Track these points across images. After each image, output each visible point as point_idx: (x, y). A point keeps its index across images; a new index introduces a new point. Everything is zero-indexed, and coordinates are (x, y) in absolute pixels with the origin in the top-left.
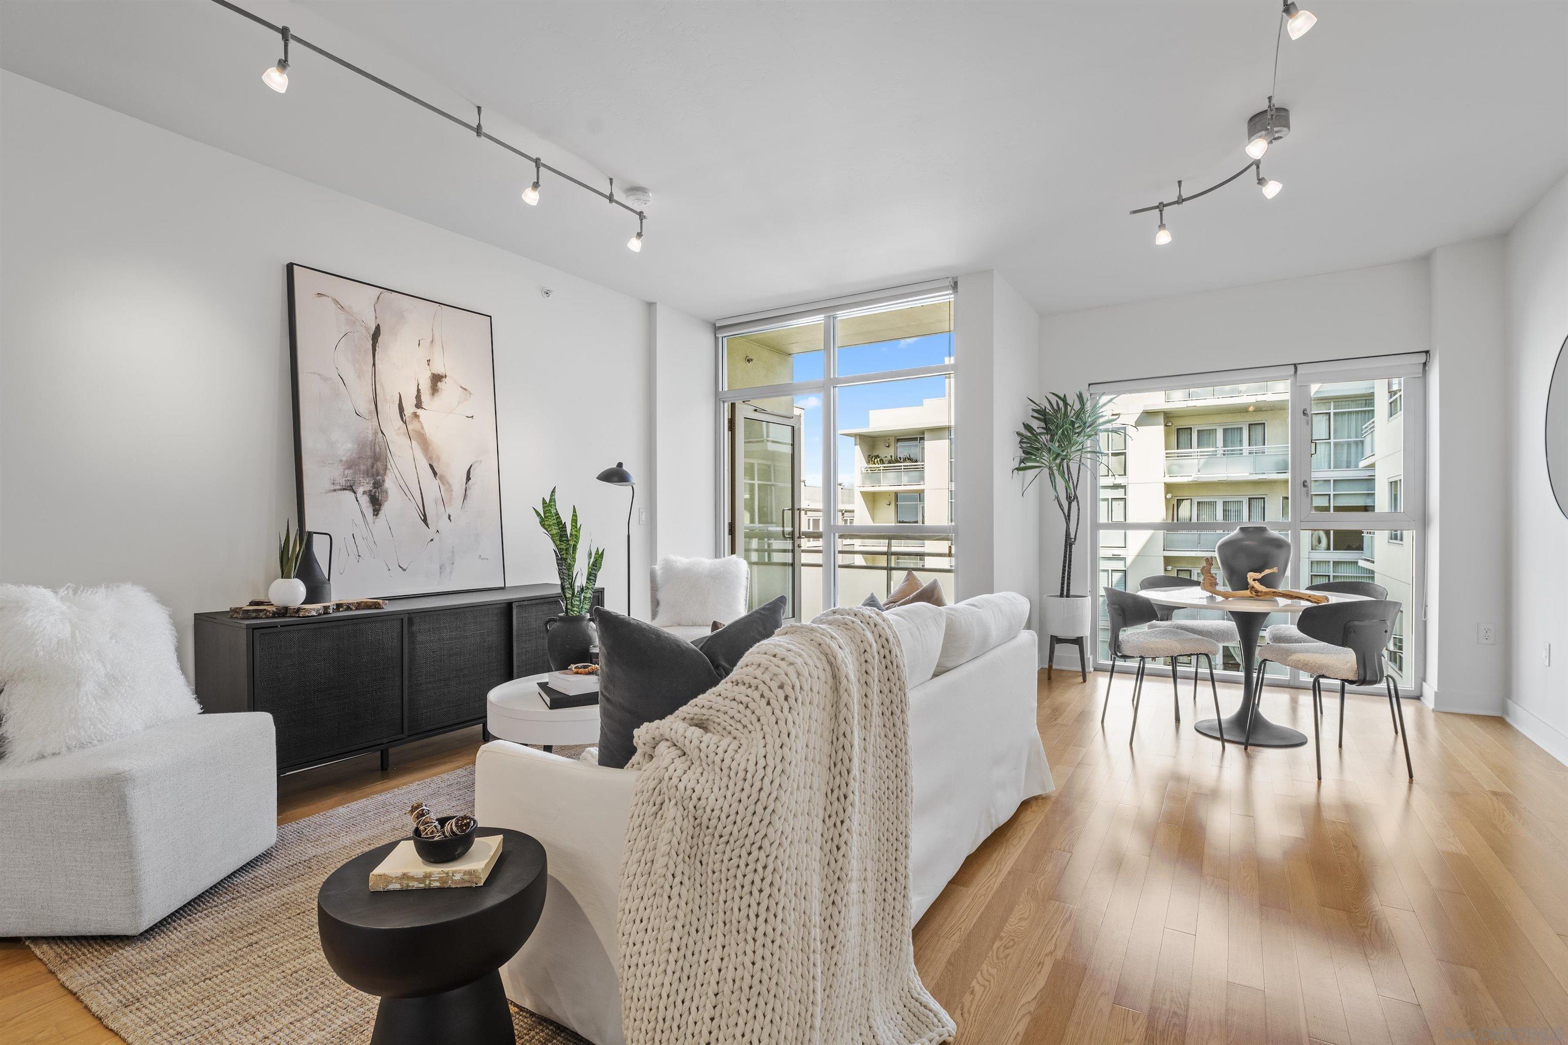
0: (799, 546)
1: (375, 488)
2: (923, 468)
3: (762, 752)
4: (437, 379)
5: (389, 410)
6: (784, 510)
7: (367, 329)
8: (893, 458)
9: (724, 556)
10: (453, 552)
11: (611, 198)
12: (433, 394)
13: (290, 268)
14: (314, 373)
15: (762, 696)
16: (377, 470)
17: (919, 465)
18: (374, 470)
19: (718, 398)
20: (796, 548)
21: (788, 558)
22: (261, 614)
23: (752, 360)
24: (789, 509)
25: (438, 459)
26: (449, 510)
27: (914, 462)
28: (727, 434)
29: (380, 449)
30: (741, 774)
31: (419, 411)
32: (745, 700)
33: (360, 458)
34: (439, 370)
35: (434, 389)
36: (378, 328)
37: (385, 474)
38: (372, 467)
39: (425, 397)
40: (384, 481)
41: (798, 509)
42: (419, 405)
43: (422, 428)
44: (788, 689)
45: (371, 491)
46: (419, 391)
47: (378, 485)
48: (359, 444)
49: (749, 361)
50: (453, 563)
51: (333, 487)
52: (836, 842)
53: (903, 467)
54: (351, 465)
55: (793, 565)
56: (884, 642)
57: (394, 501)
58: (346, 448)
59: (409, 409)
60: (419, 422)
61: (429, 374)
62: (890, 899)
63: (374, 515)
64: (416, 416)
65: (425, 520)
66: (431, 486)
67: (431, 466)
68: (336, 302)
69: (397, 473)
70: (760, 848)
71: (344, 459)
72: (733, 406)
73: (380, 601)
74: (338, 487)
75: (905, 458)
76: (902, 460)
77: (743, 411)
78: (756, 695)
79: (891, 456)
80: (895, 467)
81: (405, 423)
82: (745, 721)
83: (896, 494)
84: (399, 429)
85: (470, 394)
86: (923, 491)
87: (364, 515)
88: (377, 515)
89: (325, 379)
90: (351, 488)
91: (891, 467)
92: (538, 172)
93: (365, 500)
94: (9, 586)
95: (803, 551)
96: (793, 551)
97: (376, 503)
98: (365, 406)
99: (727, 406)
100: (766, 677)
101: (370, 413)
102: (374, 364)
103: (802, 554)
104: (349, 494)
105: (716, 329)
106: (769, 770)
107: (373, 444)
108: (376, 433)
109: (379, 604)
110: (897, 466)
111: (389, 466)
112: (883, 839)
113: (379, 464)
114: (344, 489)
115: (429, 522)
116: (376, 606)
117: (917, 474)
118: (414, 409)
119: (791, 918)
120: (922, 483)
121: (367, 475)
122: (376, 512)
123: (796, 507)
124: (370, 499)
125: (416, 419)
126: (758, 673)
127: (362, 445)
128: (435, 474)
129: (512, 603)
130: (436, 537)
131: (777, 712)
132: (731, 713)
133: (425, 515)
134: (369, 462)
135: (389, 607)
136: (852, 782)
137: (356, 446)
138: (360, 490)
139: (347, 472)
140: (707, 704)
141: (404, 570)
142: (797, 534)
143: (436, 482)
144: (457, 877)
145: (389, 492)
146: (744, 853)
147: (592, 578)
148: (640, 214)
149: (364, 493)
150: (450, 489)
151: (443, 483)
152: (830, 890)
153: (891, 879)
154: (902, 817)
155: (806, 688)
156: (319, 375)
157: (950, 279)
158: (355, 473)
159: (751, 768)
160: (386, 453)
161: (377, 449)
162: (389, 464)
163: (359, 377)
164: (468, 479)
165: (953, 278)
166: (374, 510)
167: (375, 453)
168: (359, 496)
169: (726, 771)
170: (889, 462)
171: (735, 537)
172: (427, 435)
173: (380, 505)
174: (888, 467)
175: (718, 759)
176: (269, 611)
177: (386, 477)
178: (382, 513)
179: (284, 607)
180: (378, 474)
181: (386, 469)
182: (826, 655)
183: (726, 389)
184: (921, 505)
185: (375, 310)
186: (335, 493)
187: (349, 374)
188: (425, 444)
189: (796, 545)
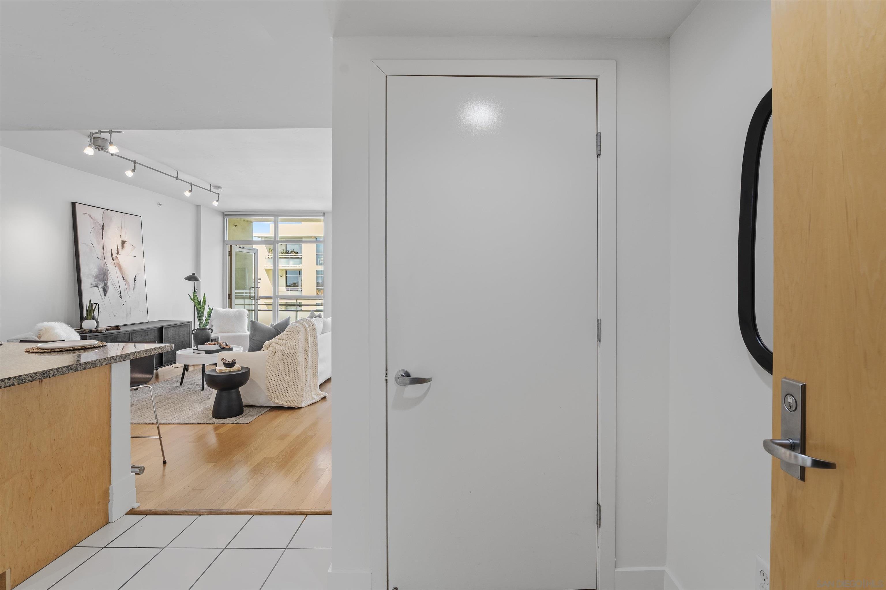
0: (257, 303)
1: (104, 285)
2: (301, 257)
3: (295, 342)
4: (123, 242)
5: (108, 256)
6: (250, 288)
7: (100, 225)
8: (284, 251)
9: (227, 308)
10: (130, 309)
11: (210, 191)
12: (122, 248)
13: (73, 205)
14: (84, 243)
15: (294, 333)
16: (105, 279)
17: (299, 256)
18: (104, 279)
19: (224, 242)
20: (256, 304)
21: (253, 308)
22: (84, 332)
23: (237, 225)
24: (253, 288)
25: (125, 273)
26: (129, 293)
27: (296, 254)
28: (228, 257)
29: (106, 271)
30: (291, 346)
31: (118, 256)
32: (290, 334)
33: (99, 274)
34: (124, 239)
35: (123, 247)
36: (103, 224)
37: (107, 280)
38: (104, 278)
39: (120, 250)
40: (107, 283)
41: (257, 288)
42: (118, 253)
43: (119, 262)
44: (298, 331)
45: (103, 287)
46: (118, 247)
47: (105, 284)
48: (99, 269)
49: (235, 226)
50: (131, 313)
51: (91, 286)
52: (306, 359)
53: (290, 256)
54: (97, 277)
55: (254, 310)
56: (313, 325)
57: (111, 290)
58: (95, 271)
59: (115, 255)
60: (118, 259)
61: (121, 241)
62: (315, 374)
63: (104, 296)
64: (117, 257)
65: (121, 297)
66: (123, 284)
67: (122, 276)
68: (90, 216)
69: (111, 280)
70: (295, 357)
71: (94, 275)
72: (231, 246)
73: (119, 327)
74: (93, 286)
75: (291, 252)
76: (289, 252)
77: (235, 248)
78: (292, 333)
79: (283, 250)
80: (285, 256)
81: (113, 260)
82: (290, 338)
83: (286, 271)
84: (112, 263)
85: (135, 247)
86: (301, 269)
87: (101, 296)
88: (105, 296)
89: (87, 245)
90: (97, 286)
91: (283, 256)
92: (191, 187)
93: (101, 290)
94: (45, 322)
95: (259, 305)
96: (254, 305)
97: (105, 291)
98: (100, 255)
99: (228, 247)
100: (294, 329)
101: (102, 257)
102: (103, 239)
103: (258, 306)
104: (96, 288)
105: (224, 215)
106: (296, 344)
107: (104, 269)
108: (104, 265)
109: (119, 328)
110: (287, 256)
111: (109, 277)
112: (313, 362)
113: (106, 276)
114: (95, 287)
115: (122, 298)
116: (118, 329)
117: (297, 260)
118: (116, 255)
119: (300, 369)
120: (301, 265)
121: (102, 281)
122: (105, 295)
123: (256, 287)
124: (103, 290)
125: (117, 259)
126: (293, 329)
127: (100, 270)
128: (124, 279)
129: (162, 327)
130: (125, 303)
131: (297, 335)
132: (287, 337)
133: (121, 295)
134: (102, 276)
135: (122, 329)
136: (309, 348)
137: (98, 270)
138: (100, 287)
139: (95, 280)
140: (281, 336)
141: (115, 316)
142: (256, 298)
143: (124, 282)
144: (236, 369)
145: (109, 287)
146: (292, 358)
147: (210, 316)
148: (218, 194)
149: (101, 287)
150: (129, 285)
151: (127, 283)
152: (305, 367)
153: (315, 370)
154: (317, 358)
155: (301, 331)
156: (86, 244)
157: (322, 213)
158: (98, 280)
159: (293, 344)
160: (108, 272)
161: (105, 271)
162: (109, 276)
163: (98, 244)
164: (135, 280)
165: (323, 212)
166: (104, 294)
167: (104, 272)
168: (99, 289)
169: (288, 346)
170: (282, 253)
171: (231, 300)
172: (121, 264)
173: (106, 292)
174: (281, 256)
175: (286, 344)
176: (87, 331)
177: (108, 281)
178: (107, 295)
179: (90, 330)
180: (105, 280)
181: (108, 278)
182: (304, 326)
183: (227, 240)
184: (300, 277)
185: (102, 218)
186: (92, 288)
187: (95, 244)
188: (120, 268)
189: (256, 302)
